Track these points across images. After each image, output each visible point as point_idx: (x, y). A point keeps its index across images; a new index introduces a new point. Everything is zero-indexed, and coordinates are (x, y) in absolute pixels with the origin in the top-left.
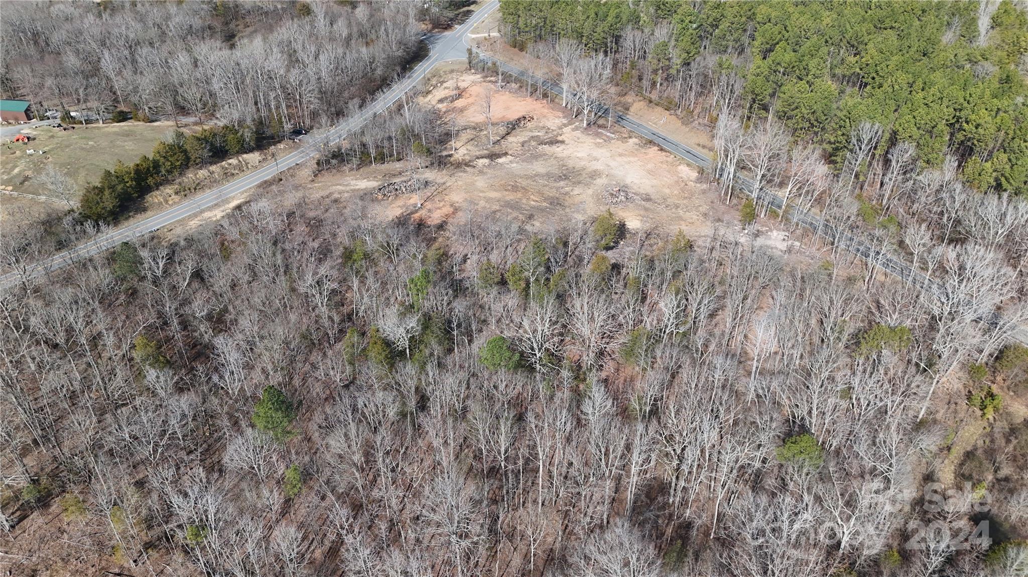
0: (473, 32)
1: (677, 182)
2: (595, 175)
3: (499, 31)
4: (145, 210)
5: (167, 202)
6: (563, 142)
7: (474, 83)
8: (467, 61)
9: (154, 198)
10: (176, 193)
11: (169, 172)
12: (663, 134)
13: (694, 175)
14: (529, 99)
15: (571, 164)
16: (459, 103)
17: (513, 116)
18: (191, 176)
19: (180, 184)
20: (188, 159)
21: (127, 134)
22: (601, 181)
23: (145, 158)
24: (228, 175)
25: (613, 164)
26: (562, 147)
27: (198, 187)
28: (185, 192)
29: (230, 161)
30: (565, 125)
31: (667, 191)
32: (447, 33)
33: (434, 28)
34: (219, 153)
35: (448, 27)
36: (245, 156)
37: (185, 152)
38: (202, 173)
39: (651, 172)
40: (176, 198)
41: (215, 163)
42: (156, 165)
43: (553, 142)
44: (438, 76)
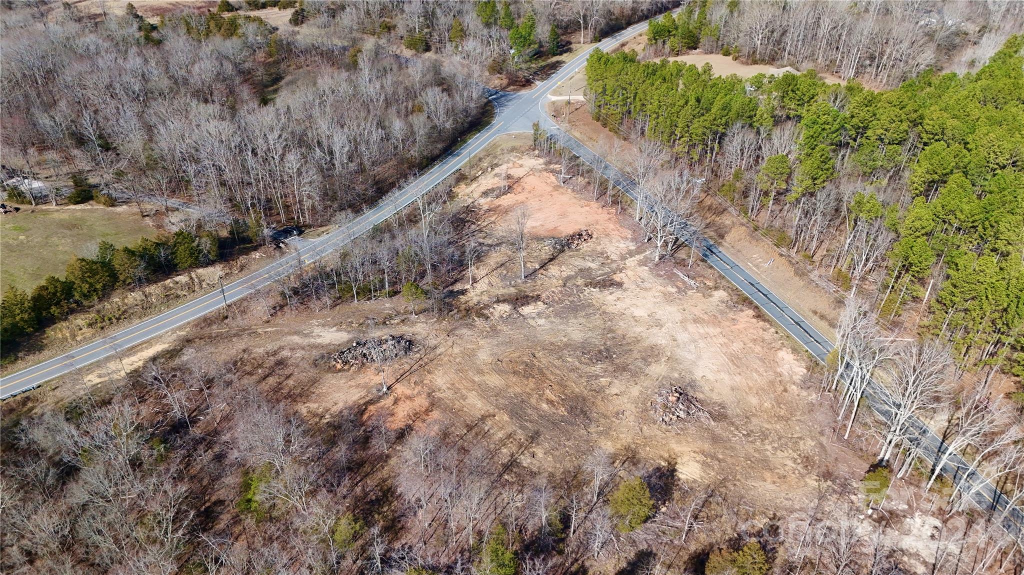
0: (555, 93)
1: (772, 383)
2: (652, 354)
3: (585, 95)
4: (41, 349)
5: (74, 336)
6: (620, 285)
7: (533, 170)
8: (532, 137)
9: (58, 332)
10: (90, 325)
11: (86, 296)
12: (766, 286)
13: (800, 370)
14: (594, 205)
15: (621, 326)
16: (506, 200)
17: (567, 229)
18: (116, 301)
19: (98, 312)
22: (658, 369)
23: (53, 280)
24: (170, 298)
25: (682, 337)
26: (618, 293)
27: (123, 315)
28: (103, 323)
29: (178, 279)
30: (631, 254)
31: (754, 401)
32: (524, 92)
33: (509, 85)
34: (162, 269)
35: (527, 83)
36: (200, 271)
37: (112, 270)
38: (134, 297)
40: (89, 332)
41: (156, 282)
42: (68, 288)
43: (607, 283)
44: (491, 159)
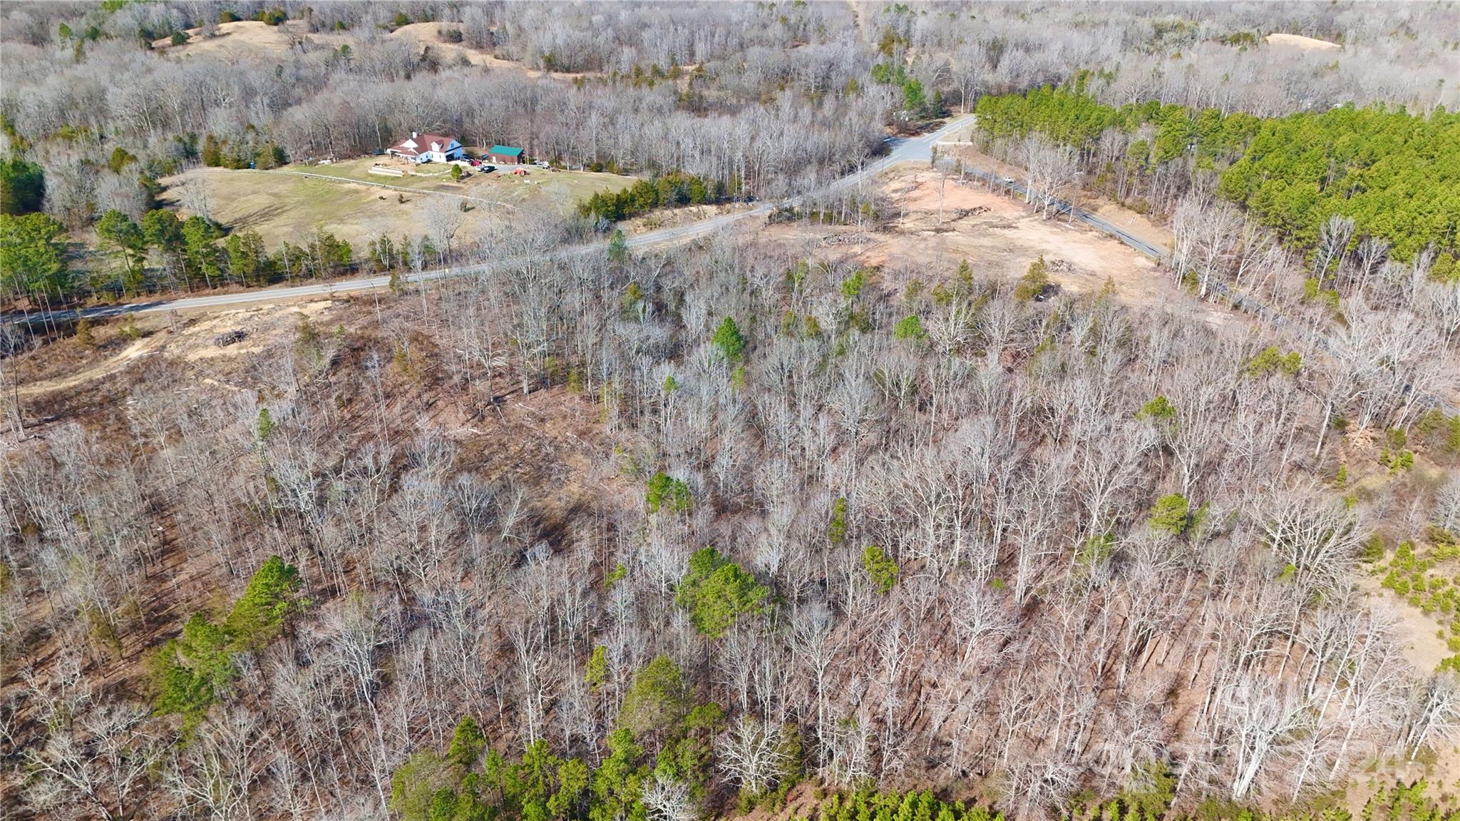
0: (943, 140)
1: (1129, 268)
2: (1043, 251)
3: (972, 141)
5: (636, 230)
6: (1016, 228)
7: (933, 179)
8: (930, 160)
9: (627, 225)
10: (644, 225)
11: (642, 206)
12: (1128, 233)
13: (1150, 265)
14: (990, 195)
15: (1019, 243)
16: (914, 194)
17: (967, 207)
18: (657, 214)
19: (648, 218)
20: (658, 199)
23: (625, 191)
24: (688, 219)
25: (1064, 247)
26: (1014, 231)
27: (660, 225)
28: (651, 226)
29: (692, 208)
30: (1023, 217)
31: (1115, 271)
32: (913, 139)
33: (900, 133)
34: (683, 200)
35: (916, 133)
36: (704, 207)
37: (657, 192)
38: (668, 213)
39: (1103, 257)
40: (644, 229)
41: (679, 207)
42: (633, 198)
43: (1007, 227)
44: (896, 172)
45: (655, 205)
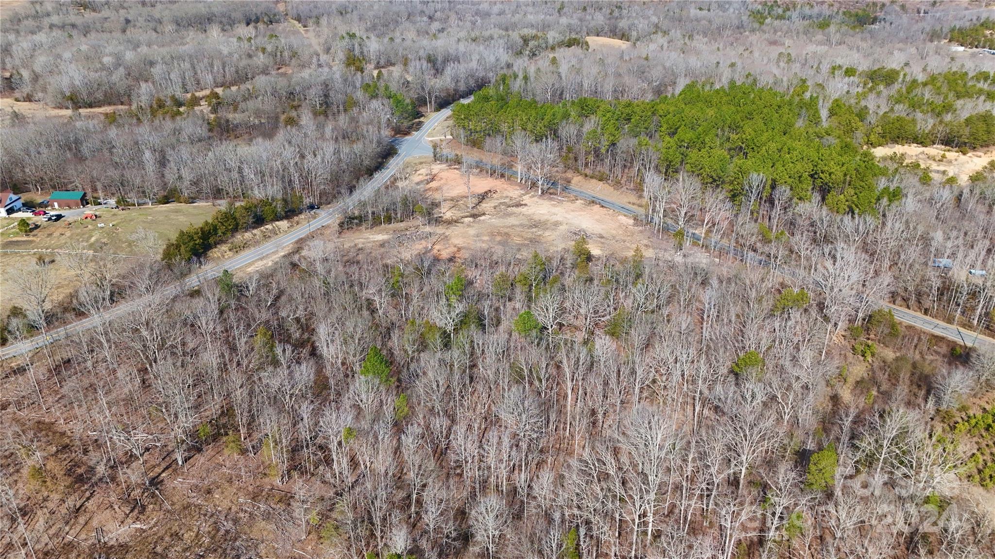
0: (429, 136)
1: (620, 226)
2: (557, 224)
3: (452, 135)
5: (223, 256)
6: (526, 205)
7: (442, 170)
8: (432, 155)
9: (215, 253)
10: (230, 250)
11: (224, 234)
12: (601, 197)
13: (631, 221)
14: (490, 179)
15: (536, 218)
16: (433, 184)
17: (482, 191)
18: (239, 237)
19: (232, 243)
20: (237, 225)
21: (177, 211)
22: (563, 228)
23: (207, 223)
24: (266, 237)
25: (568, 216)
26: (526, 208)
27: (245, 246)
28: (237, 249)
29: (267, 227)
30: (524, 195)
31: (614, 232)
32: (407, 137)
33: (396, 134)
34: (259, 221)
35: (407, 133)
36: (277, 223)
37: (235, 219)
38: (248, 235)
39: (598, 221)
40: (230, 254)
41: (256, 228)
42: (215, 229)
43: (518, 205)
44: (411, 168)
45: (236, 229)
